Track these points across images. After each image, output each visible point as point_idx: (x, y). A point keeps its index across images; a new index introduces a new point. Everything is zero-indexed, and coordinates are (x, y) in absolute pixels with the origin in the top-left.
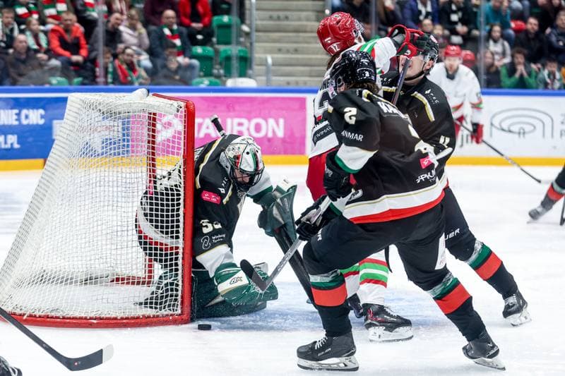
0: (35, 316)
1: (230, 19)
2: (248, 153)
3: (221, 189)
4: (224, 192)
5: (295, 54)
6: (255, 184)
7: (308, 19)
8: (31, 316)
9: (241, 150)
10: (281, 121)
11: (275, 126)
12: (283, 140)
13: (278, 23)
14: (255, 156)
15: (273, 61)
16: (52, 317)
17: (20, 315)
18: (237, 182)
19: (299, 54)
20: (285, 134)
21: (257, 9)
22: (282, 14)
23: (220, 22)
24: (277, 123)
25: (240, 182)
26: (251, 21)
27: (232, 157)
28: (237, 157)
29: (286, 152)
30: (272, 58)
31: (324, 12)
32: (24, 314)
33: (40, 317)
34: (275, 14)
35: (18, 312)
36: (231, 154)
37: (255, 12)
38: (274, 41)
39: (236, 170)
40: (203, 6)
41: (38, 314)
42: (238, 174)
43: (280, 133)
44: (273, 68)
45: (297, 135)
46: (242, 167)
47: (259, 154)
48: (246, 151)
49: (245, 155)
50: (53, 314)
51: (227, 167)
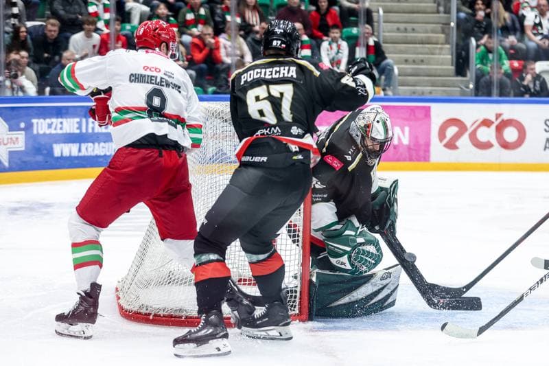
0: (160, 316)
1: (358, 31)
2: (378, 122)
3: (347, 157)
4: (350, 159)
5: (421, 64)
6: (385, 151)
7: (433, 31)
8: (155, 315)
9: (372, 119)
10: (407, 129)
11: (400, 133)
12: (409, 148)
13: (405, 34)
14: (385, 124)
15: (399, 71)
16: (175, 317)
17: (146, 314)
18: (368, 150)
19: (424, 65)
20: (410, 141)
21: (384, 22)
22: (409, 26)
23: (349, 34)
24: (403, 132)
25: (371, 150)
26: (379, 33)
27: (363, 125)
28: (368, 126)
29: (411, 160)
30: (398, 68)
31: (449, 24)
32: (150, 314)
33: (164, 316)
34: (402, 26)
35: (144, 311)
36: (362, 123)
37: (382, 24)
38: (401, 52)
39: (367, 138)
40: (332, 19)
41: (161, 313)
42: (369, 143)
43: (406, 141)
44: (400, 78)
45: (422, 141)
46: (373, 135)
47: (389, 123)
48: (376, 120)
49: (375, 123)
50: (177, 314)
51: (357, 136)
